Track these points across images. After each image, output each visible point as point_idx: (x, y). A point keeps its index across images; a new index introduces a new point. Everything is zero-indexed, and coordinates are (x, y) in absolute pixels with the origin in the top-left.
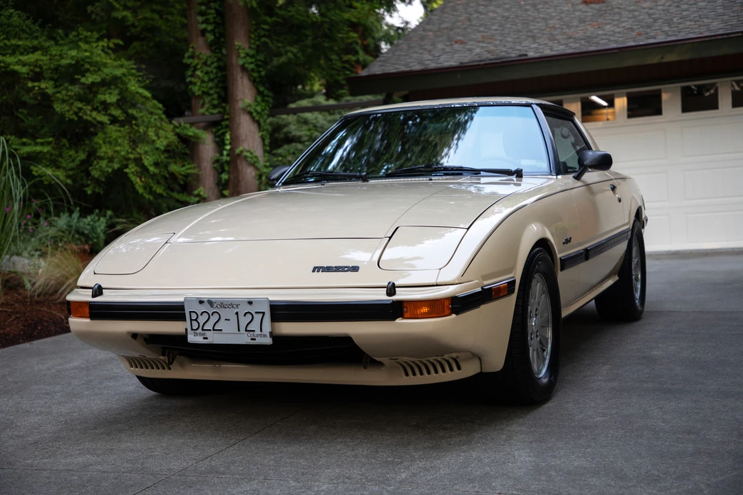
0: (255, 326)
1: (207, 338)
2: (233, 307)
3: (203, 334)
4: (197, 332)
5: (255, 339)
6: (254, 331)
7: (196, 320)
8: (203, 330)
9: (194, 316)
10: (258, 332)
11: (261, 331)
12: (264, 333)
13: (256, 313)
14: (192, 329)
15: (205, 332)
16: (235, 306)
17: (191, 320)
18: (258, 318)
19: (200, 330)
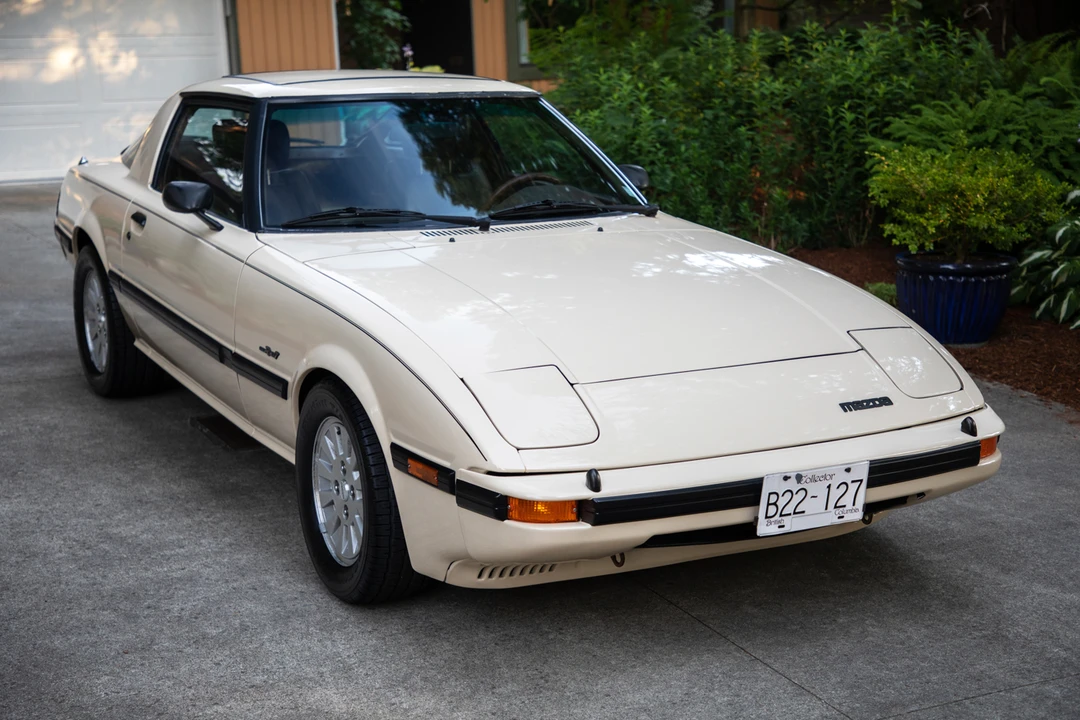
0: (847, 500)
1: (783, 526)
2: (826, 478)
3: (780, 522)
4: (772, 519)
5: (842, 517)
6: (844, 506)
7: (775, 504)
8: (781, 515)
9: (773, 498)
10: (849, 506)
11: (854, 504)
12: (857, 506)
13: (853, 482)
14: (767, 517)
15: (783, 518)
16: (828, 477)
17: (769, 504)
18: (853, 487)
19: (777, 517)
